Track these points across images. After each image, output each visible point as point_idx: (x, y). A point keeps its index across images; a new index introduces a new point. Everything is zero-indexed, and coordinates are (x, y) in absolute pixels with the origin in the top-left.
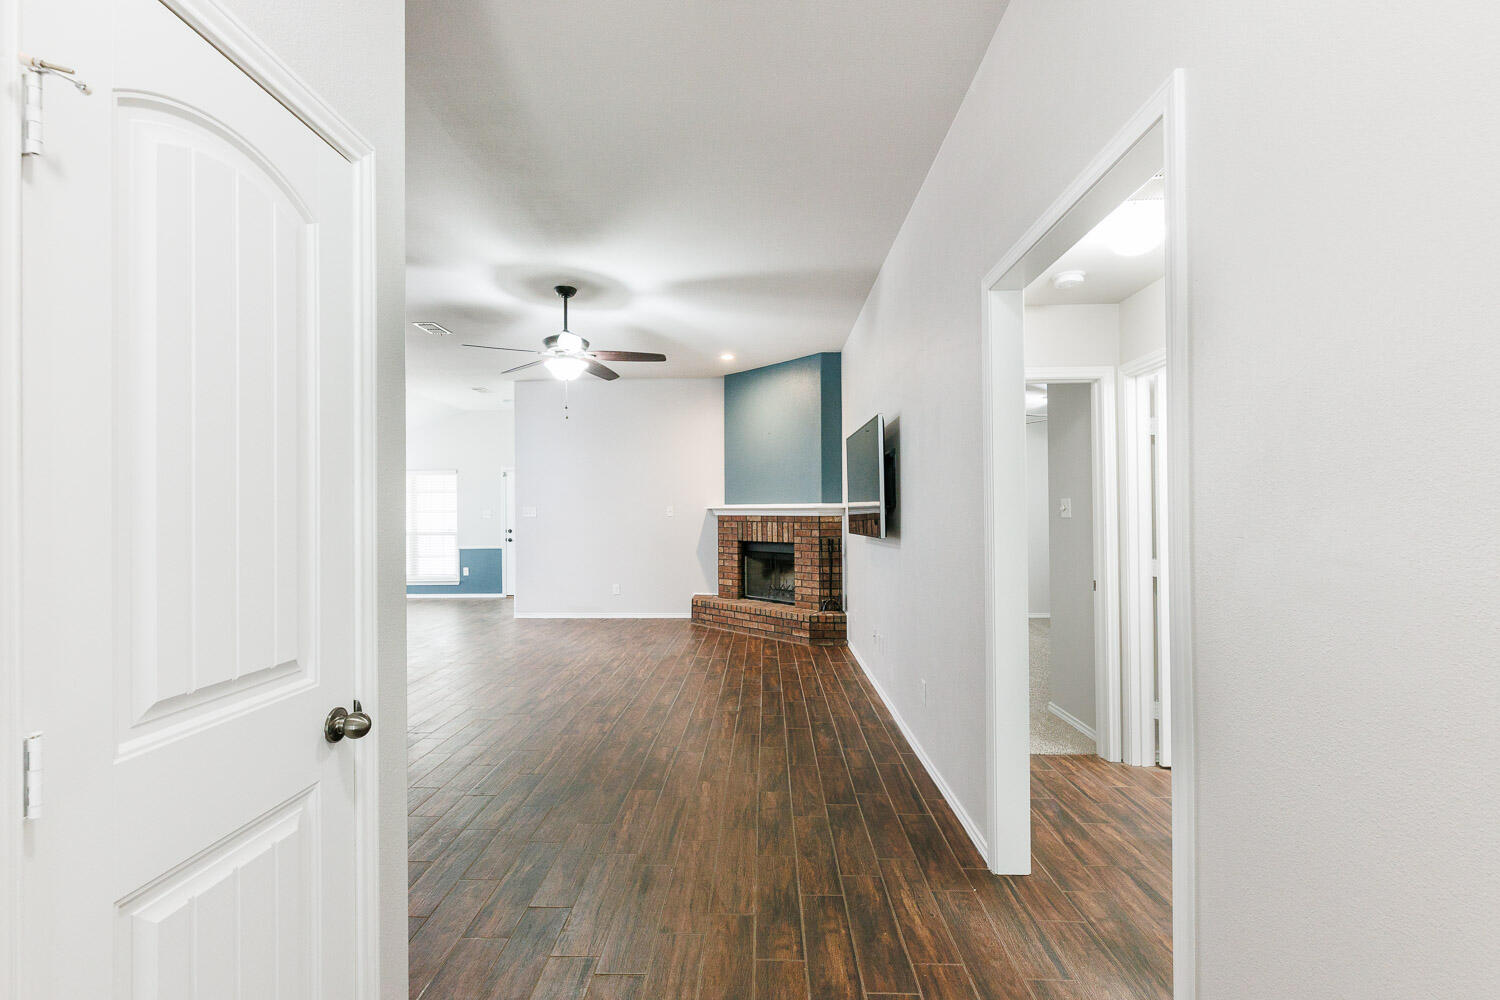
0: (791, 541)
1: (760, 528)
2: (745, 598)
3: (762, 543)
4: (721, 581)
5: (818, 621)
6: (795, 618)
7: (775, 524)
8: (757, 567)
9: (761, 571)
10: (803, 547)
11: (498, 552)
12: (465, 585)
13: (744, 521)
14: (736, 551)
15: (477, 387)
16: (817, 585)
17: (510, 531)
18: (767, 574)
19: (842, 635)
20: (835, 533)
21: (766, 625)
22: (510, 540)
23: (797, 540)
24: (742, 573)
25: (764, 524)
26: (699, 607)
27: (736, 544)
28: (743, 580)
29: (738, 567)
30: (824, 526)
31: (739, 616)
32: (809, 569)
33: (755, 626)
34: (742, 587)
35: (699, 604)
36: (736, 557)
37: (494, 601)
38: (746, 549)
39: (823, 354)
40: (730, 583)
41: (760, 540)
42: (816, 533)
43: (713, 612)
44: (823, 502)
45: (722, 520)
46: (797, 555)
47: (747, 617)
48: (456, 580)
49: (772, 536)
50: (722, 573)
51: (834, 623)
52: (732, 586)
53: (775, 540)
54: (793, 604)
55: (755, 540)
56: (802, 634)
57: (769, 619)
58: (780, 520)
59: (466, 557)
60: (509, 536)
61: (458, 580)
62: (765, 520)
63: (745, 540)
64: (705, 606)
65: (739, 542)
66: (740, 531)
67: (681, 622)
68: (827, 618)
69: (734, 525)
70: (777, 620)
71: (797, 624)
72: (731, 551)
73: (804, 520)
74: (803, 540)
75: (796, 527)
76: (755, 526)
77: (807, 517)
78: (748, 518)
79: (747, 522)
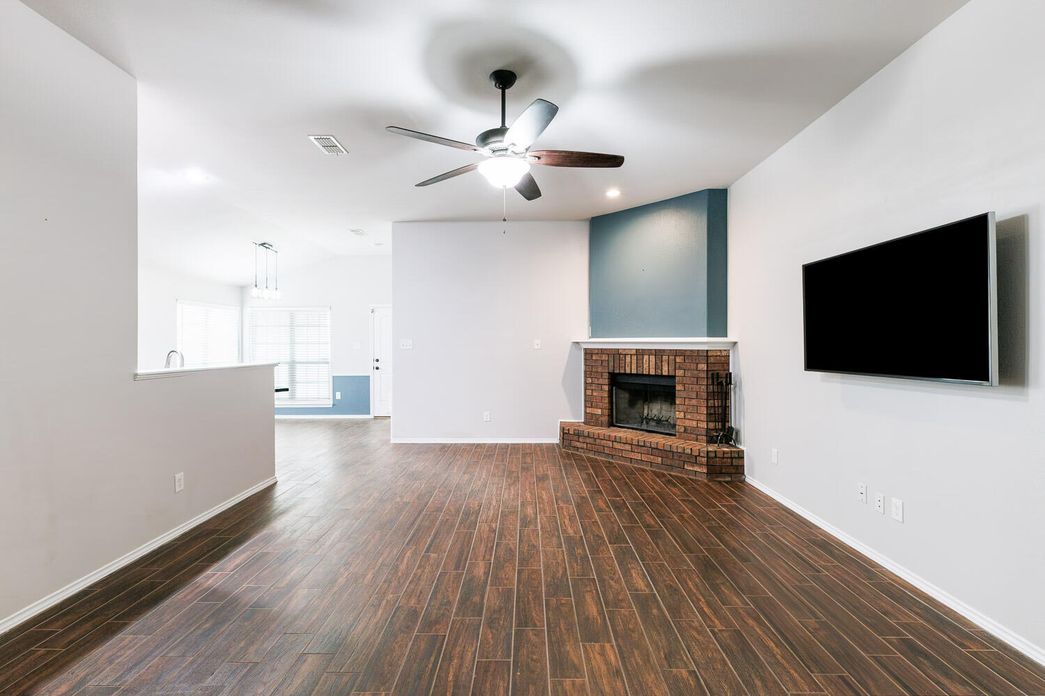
0: (672, 373)
1: (634, 361)
2: (614, 426)
3: (637, 375)
4: (589, 410)
5: (716, 457)
6: (688, 451)
7: (652, 358)
8: (625, 396)
9: (627, 401)
10: (686, 380)
11: (366, 379)
12: (337, 408)
13: (616, 354)
14: (606, 381)
15: (353, 229)
16: (704, 417)
17: (377, 360)
18: (632, 404)
19: (740, 470)
20: (723, 366)
21: (652, 457)
22: (377, 368)
23: (679, 373)
24: (611, 402)
25: (640, 357)
26: (567, 433)
27: (606, 376)
28: (611, 409)
29: (609, 397)
30: (712, 360)
31: (617, 446)
32: (694, 402)
33: (638, 457)
34: (611, 416)
35: (571, 432)
36: (606, 388)
37: (365, 422)
38: (616, 380)
39: (710, 190)
40: (599, 412)
41: (634, 371)
42: (703, 366)
43: (588, 440)
44: (709, 335)
45: (589, 353)
46: (678, 387)
47: (628, 447)
48: (329, 403)
49: (649, 367)
50: (589, 402)
51: (732, 458)
52: (602, 415)
53: (652, 372)
54: (675, 435)
55: (628, 371)
56: (697, 469)
57: (655, 450)
58: (658, 354)
59: (338, 382)
60: (377, 364)
61: (332, 403)
62: (640, 353)
63: (617, 371)
64: (578, 434)
65: (609, 373)
66: (611, 364)
67: (550, 447)
68: (724, 452)
69: (605, 357)
70: (666, 453)
71: (693, 459)
72: (601, 381)
73: (688, 354)
74: (686, 373)
75: (678, 360)
76: (628, 358)
77: (691, 351)
78: (620, 351)
79: (620, 355)
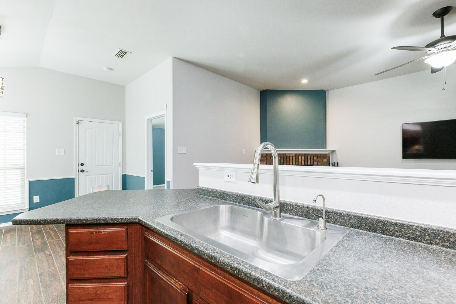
0: (312, 164)
7: (303, 158)
11: (70, 181)
23: (315, 163)
42: (325, 160)
53: (303, 164)
58: (306, 155)
59: (35, 186)
60: (81, 168)
62: (297, 156)
74: (318, 163)
75: (315, 158)
76: (291, 158)
77: (320, 154)
78: (287, 155)
79: (286, 156)
